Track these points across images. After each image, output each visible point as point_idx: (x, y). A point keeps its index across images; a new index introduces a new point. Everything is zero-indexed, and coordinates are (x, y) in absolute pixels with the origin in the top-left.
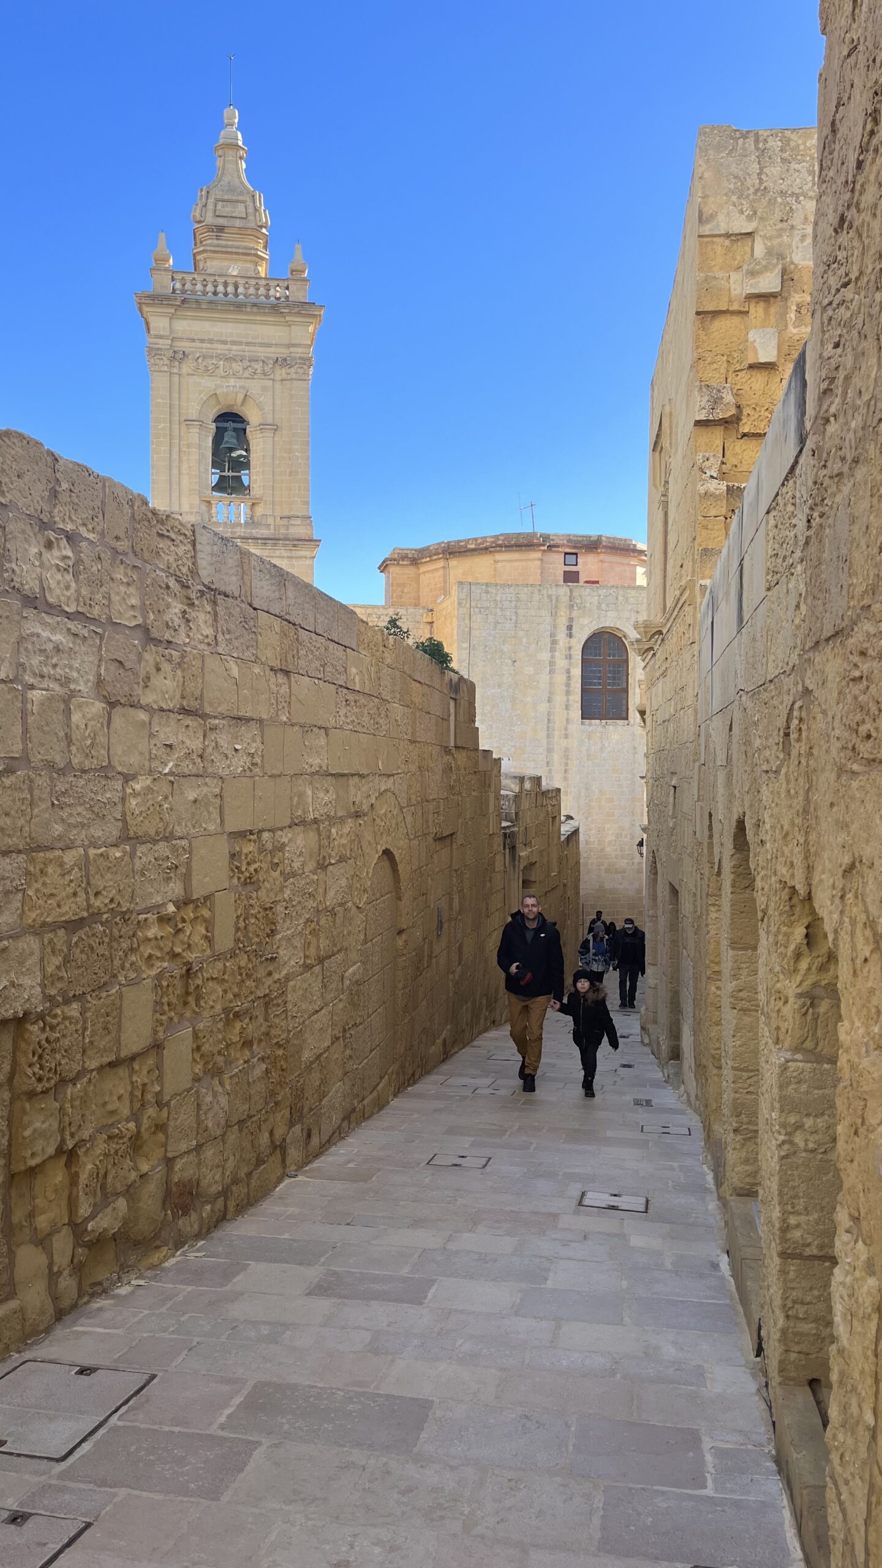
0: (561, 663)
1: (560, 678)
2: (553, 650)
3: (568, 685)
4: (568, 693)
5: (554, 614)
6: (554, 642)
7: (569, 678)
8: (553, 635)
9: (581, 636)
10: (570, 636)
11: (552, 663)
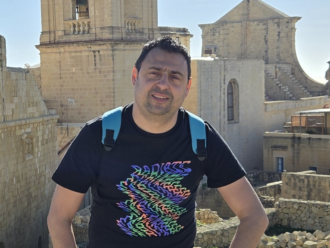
0: (222, 96)
1: (222, 102)
2: (220, 91)
3: (224, 106)
4: (224, 110)
5: (220, 73)
6: (221, 87)
7: (224, 103)
8: (220, 84)
9: (227, 83)
10: (224, 83)
11: (220, 96)
